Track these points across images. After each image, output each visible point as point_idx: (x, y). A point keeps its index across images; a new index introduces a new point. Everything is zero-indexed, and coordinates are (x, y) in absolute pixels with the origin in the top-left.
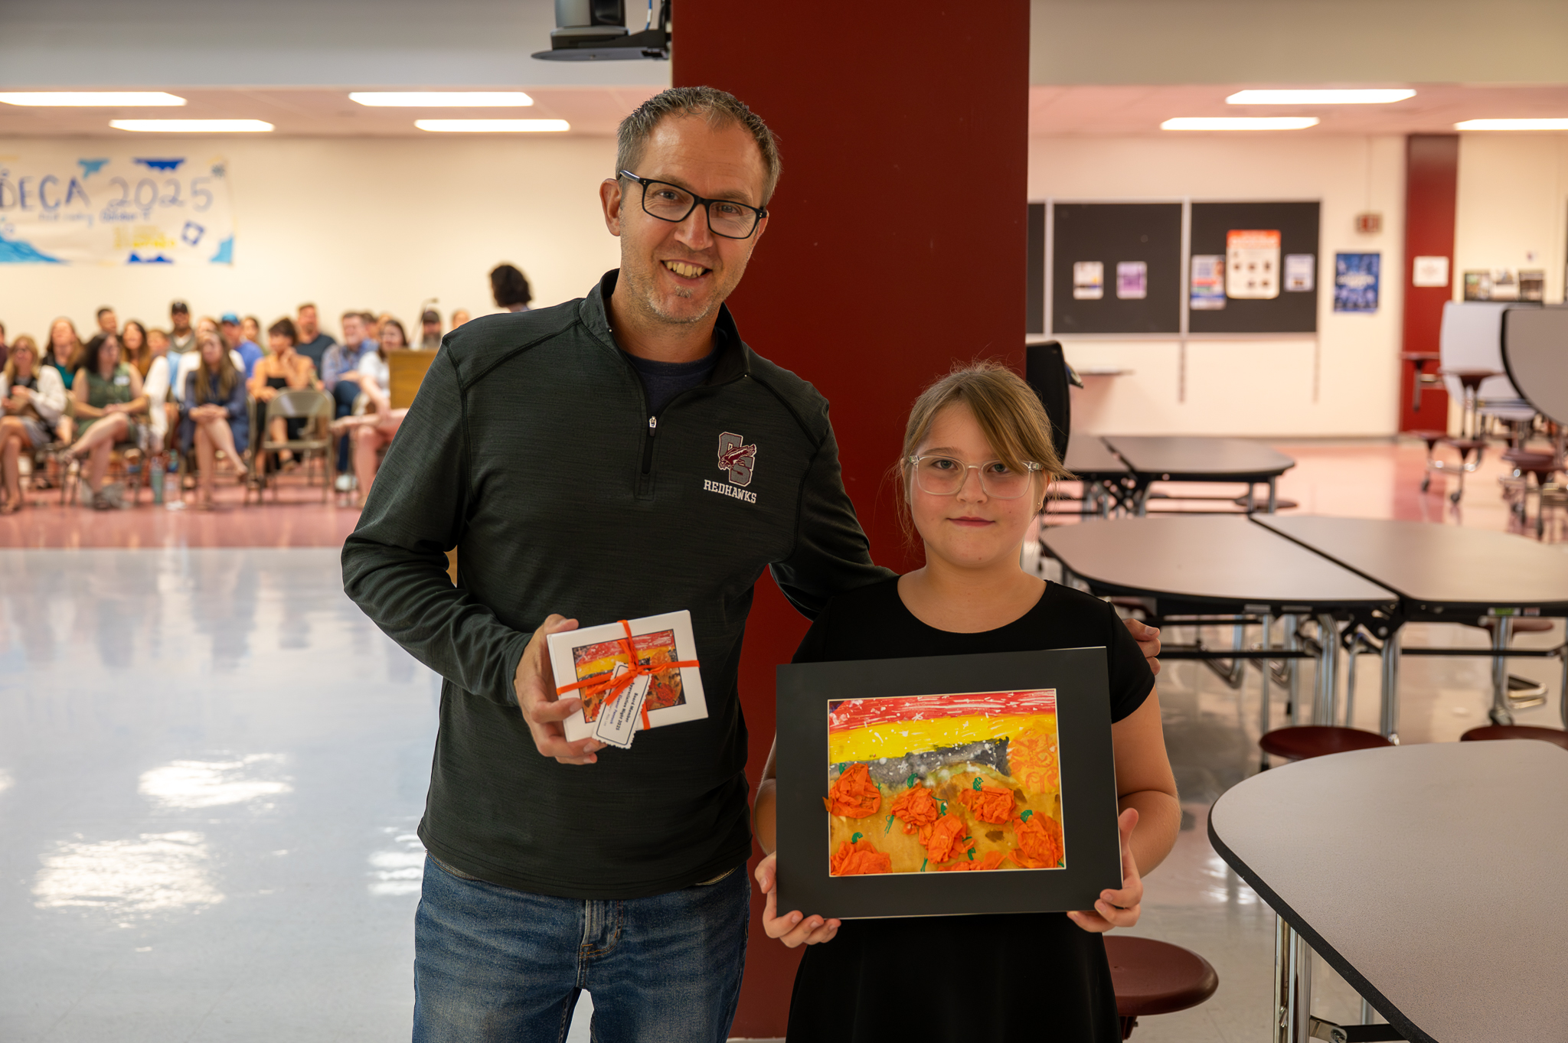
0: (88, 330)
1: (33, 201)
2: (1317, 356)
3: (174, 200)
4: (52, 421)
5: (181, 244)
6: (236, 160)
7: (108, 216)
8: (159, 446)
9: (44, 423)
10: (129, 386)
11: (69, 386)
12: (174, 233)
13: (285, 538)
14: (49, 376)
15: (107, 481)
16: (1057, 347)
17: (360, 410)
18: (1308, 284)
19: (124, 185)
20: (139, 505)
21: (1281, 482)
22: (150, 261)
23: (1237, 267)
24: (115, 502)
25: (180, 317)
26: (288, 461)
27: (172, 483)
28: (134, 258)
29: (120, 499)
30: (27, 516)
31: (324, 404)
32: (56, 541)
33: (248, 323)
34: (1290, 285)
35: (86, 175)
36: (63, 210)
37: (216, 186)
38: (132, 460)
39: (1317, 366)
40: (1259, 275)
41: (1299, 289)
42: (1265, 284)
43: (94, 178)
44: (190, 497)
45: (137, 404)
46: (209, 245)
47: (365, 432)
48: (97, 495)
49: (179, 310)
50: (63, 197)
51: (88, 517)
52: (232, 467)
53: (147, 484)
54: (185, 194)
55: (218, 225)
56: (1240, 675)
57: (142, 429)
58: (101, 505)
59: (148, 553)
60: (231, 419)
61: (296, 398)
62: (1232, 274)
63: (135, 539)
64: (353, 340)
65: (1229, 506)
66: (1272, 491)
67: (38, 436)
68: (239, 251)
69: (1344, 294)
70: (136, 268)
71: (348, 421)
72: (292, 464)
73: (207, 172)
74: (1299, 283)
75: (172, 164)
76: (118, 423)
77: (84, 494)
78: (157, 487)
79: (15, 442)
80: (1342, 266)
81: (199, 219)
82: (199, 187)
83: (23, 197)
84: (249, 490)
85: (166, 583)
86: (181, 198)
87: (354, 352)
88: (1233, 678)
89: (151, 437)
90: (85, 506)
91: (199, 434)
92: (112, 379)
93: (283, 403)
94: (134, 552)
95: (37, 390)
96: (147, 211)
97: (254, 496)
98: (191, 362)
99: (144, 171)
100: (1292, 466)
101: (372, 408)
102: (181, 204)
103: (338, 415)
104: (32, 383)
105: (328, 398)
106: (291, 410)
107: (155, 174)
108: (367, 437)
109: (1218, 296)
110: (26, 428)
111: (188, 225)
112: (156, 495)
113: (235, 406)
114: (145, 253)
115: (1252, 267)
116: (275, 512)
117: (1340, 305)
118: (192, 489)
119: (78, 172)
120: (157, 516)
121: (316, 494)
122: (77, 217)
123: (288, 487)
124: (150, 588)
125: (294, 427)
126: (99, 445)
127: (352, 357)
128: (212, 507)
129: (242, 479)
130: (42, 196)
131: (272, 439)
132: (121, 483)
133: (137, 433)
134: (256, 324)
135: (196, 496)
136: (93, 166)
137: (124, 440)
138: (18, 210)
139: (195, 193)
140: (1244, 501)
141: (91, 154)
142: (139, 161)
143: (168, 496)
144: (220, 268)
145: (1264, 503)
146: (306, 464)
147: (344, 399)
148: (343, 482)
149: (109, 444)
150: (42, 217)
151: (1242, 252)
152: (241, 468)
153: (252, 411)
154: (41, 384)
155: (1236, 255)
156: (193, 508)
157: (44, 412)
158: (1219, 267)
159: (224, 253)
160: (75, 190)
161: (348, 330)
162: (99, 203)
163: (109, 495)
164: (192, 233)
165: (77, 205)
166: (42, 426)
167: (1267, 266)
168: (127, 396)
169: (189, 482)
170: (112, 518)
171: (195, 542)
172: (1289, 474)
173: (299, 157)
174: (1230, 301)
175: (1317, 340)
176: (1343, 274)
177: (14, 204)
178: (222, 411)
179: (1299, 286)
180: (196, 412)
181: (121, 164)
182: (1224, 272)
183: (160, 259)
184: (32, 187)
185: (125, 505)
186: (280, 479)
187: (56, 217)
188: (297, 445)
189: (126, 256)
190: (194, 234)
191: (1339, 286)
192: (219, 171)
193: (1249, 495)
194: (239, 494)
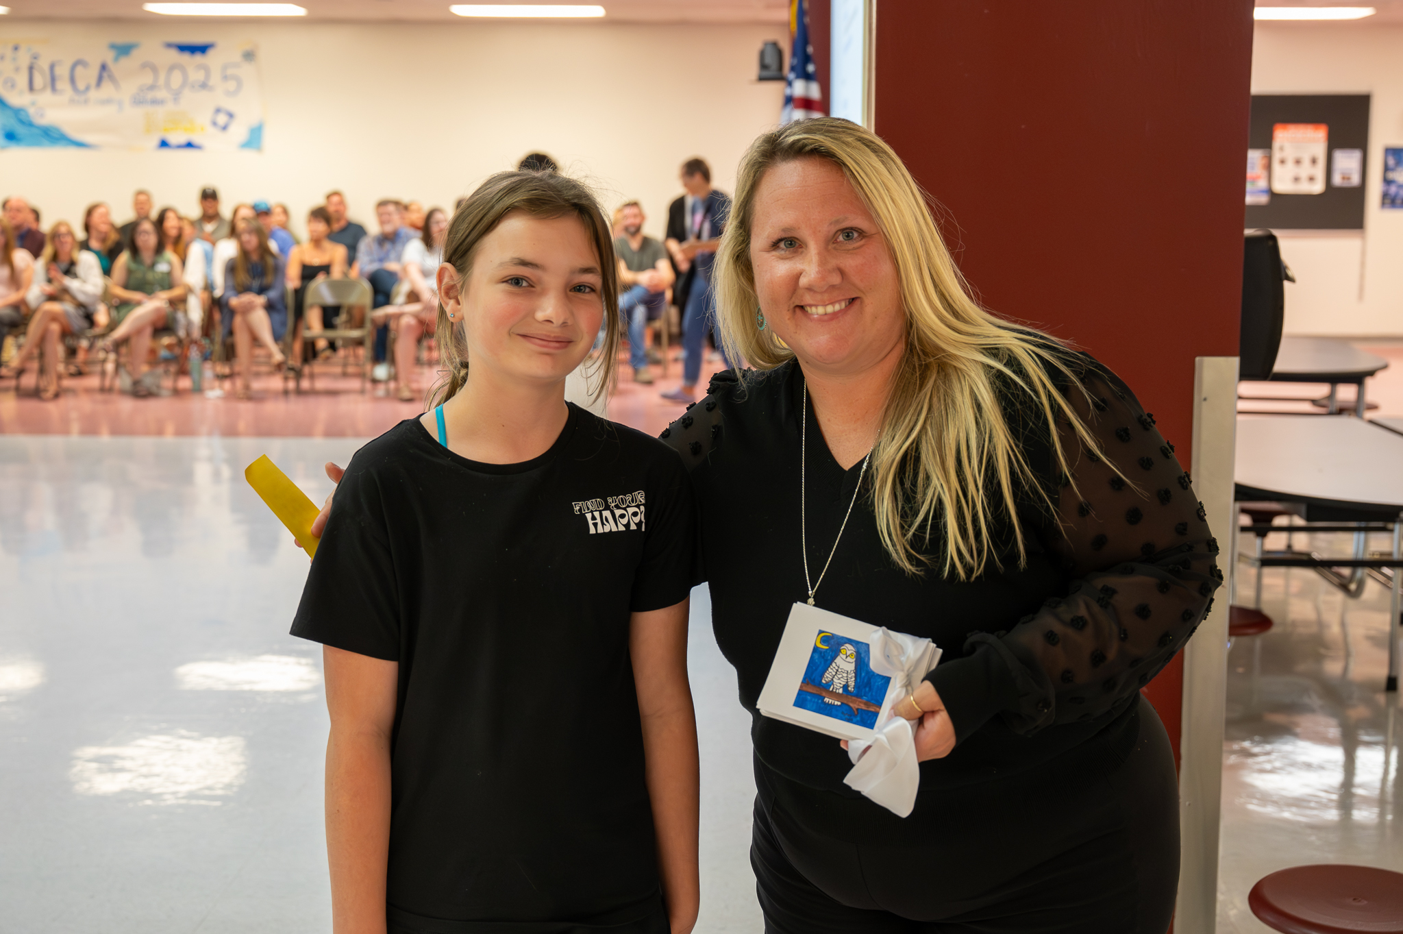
0: (122, 214)
1: (63, 85)
2: (1363, 253)
3: (204, 86)
4: (91, 308)
5: (212, 130)
6: (268, 45)
7: (138, 101)
8: (196, 333)
9: (83, 309)
10: (169, 274)
11: (107, 272)
12: (203, 118)
13: (320, 428)
14: (88, 262)
15: (145, 368)
16: (1273, 239)
17: (400, 298)
18: (1355, 180)
19: (154, 69)
20: (177, 393)
21: (1370, 383)
22: (180, 147)
23: (1282, 162)
24: (154, 389)
25: (209, 203)
26: (324, 350)
27: (209, 371)
28: (164, 144)
29: (159, 387)
30: (65, 403)
31: (362, 294)
32: (90, 429)
33: (278, 210)
34: (1337, 180)
35: (116, 59)
36: (93, 94)
37: (246, 70)
38: (169, 347)
39: (1363, 264)
40: (1305, 170)
41: (1346, 184)
42: (1311, 179)
43: (125, 62)
44: (227, 385)
45: (176, 292)
46: (239, 131)
47: (407, 321)
48: (136, 383)
49: (209, 196)
50: (93, 81)
51: (126, 405)
52: (270, 356)
53: (183, 372)
54: (215, 79)
55: (248, 111)
56: (1361, 585)
57: (180, 316)
58: (140, 392)
59: (185, 441)
60: (270, 307)
61: (335, 287)
62: (1277, 167)
63: (170, 428)
64: (389, 228)
65: (1307, 407)
66: (1360, 394)
67: (78, 323)
68: (268, 137)
69: (1393, 189)
70: (165, 153)
71: (389, 310)
72: (328, 353)
73: (237, 57)
74: (1346, 178)
75: (202, 49)
76: (158, 310)
77: (124, 381)
78: (195, 375)
79: (55, 328)
80: (1391, 162)
81: (229, 104)
82: (230, 72)
83: (53, 80)
84: (286, 379)
85: (202, 472)
86: (211, 83)
87: (390, 239)
88: (1353, 587)
89: (189, 324)
90: (123, 392)
91: (238, 320)
92: (153, 265)
93: (321, 291)
94: (169, 440)
95: (75, 276)
96: (177, 96)
97: (291, 385)
98: (228, 249)
99: (174, 56)
100: (1385, 367)
101: (413, 297)
102: (211, 89)
103: (376, 305)
104: (70, 270)
105: (366, 286)
106: (329, 299)
107: (185, 58)
108: (409, 327)
109: (1263, 191)
110: (66, 314)
111: (218, 111)
112: (194, 382)
113: (273, 294)
114: (176, 138)
115: (1298, 162)
116: (312, 402)
117: (1387, 201)
118: (230, 376)
119: (109, 56)
120: (194, 404)
121: (355, 384)
122: (108, 102)
123: (323, 375)
124: (187, 477)
125: (330, 315)
126: (138, 332)
127: (388, 246)
128: (250, 396)
129: (279, 367)
130: (72, 80)
131: (309, 328)
132: (160, 370)
133: (174, 320)
134: (285, 211)
135: (234, 384)
136: (123, 50)
137: (163, 326)
138: (48, 93)
139: (225, 78)
140: (1325, 402)
141: (122, 38)
142: (169, 45)
143: (206, 384)
144: (250, 154)
145: (1352, 405)
146: (341, 353)
147: (382, 288)
148: (381, 371)
149: (148, 331)
150: (72, 101)
151: (1287, 146)
152: (278, 357)
153: (290, 300)
154: (80, 270)
155: (1281, 149)
156: (231, 396)
157: (81, 298)
158: (1264, 161)
159: (254, 140)
160: (105, 75)
161: (383, 219)
162: (129, 88)
163: (148, 382)
164: (222, 119)
165: (107, 90)
166: (81, 312)
167: (1314, 161)
168: (167, 282)
169: (226, 370)
170: (152, 405)
171: (230, 431)
172: (1380, 376)
173: (330, 42)
174: (1274, 196)
175: (1363, 238)
176: (1393, 170)
177: (44, 88)
178: (260, 300)
179: (1346, 181)
180: (235, 301)
181: (152, 49)
182: (1269, 167)
183: (189, 145)
184: (62, 71)
185: (164, 392)
186: (317, 367)
187: (86, 102)
188: (331, 334)
189: (155, 141)
190: (224, 119)
191: (1387, 182)
192: (249, 56)
193: (1331, 396)
194: (276, 383)
